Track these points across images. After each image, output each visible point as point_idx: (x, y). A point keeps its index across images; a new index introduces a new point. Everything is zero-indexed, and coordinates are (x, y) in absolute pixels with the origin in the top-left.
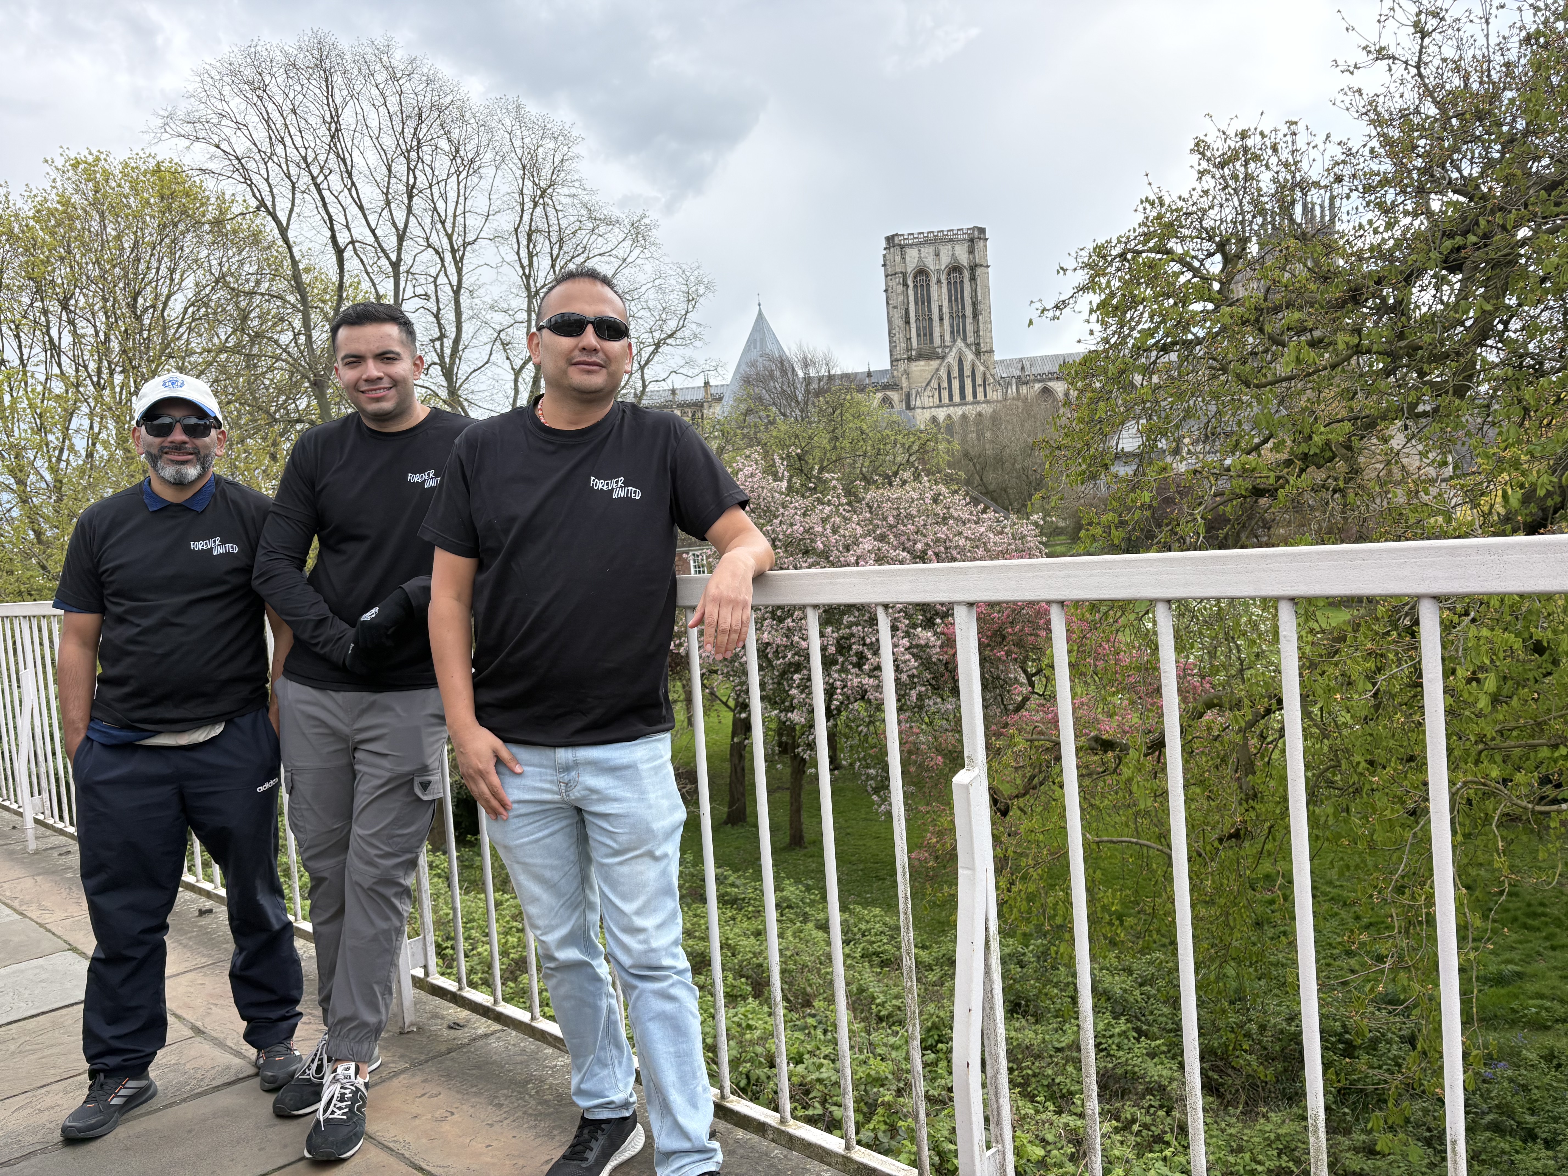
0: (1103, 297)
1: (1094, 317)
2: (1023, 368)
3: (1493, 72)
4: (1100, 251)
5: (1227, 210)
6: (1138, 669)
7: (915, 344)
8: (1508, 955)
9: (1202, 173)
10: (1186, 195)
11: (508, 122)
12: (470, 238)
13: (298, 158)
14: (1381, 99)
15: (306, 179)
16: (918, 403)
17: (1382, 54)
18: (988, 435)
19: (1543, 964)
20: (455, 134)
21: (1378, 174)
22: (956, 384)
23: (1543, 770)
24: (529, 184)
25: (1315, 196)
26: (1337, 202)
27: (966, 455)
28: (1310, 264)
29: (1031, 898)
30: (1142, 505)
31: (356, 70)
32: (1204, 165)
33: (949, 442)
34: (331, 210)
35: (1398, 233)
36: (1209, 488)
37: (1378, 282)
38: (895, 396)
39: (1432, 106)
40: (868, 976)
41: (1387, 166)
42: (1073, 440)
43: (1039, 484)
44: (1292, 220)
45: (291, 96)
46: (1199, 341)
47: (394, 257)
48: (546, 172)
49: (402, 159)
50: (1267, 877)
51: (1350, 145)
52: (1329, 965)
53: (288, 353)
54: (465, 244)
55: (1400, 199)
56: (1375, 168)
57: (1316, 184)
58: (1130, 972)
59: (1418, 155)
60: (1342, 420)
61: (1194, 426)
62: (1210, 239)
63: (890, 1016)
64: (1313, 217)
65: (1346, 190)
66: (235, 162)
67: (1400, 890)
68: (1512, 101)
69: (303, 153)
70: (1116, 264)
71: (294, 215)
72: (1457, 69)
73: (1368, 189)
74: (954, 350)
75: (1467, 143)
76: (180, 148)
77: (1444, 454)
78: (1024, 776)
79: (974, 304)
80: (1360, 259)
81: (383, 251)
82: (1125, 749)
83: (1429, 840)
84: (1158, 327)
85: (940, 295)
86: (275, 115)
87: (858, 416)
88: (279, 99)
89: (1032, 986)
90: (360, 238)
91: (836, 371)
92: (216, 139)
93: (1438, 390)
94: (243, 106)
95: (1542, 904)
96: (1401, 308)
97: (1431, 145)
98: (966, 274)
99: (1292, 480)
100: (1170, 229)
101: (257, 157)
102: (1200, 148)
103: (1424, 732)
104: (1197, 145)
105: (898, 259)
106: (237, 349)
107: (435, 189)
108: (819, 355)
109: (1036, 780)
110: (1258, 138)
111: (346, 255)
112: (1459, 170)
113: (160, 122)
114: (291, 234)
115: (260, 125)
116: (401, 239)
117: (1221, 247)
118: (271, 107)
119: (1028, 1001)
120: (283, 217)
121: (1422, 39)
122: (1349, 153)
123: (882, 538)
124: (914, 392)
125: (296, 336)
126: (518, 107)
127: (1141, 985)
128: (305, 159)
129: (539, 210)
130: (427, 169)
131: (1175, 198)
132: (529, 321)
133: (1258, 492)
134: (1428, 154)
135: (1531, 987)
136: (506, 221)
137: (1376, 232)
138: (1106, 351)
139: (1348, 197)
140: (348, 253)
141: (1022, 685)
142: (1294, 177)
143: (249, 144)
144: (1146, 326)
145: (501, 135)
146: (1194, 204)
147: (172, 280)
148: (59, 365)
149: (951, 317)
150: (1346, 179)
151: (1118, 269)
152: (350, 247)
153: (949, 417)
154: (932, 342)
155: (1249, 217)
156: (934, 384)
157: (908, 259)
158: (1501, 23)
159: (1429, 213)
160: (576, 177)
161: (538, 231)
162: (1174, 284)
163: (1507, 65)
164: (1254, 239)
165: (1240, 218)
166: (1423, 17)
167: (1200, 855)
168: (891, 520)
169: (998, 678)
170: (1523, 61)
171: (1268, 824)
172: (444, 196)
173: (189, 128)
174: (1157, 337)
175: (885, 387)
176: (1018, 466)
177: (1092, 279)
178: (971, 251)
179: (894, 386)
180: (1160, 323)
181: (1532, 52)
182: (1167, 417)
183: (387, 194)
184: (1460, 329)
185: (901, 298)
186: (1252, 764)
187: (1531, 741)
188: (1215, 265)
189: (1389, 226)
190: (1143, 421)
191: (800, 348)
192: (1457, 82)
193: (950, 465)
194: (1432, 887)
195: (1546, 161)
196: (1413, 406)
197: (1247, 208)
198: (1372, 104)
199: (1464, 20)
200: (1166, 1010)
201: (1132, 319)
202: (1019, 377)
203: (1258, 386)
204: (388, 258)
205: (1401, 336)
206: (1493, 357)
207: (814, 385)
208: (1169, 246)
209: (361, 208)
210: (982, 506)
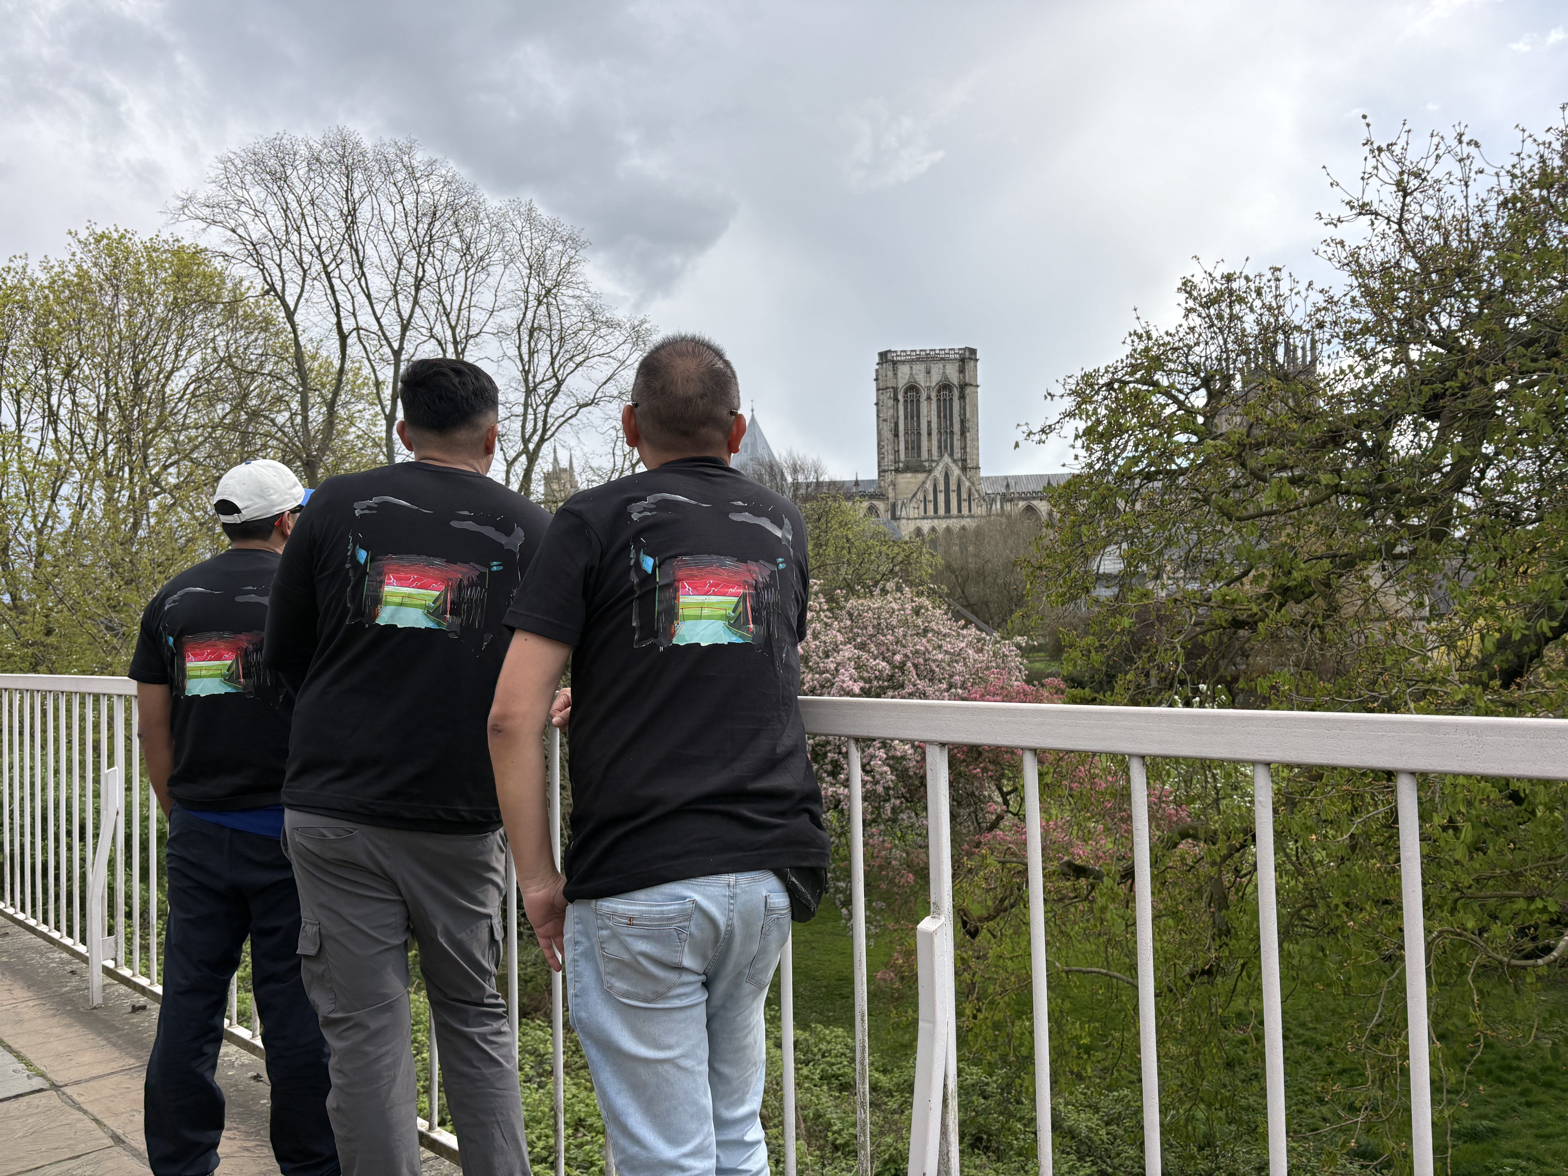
0: (1089, 423)
1: (1079, 443)
2: (1008, 486)
3: (1472, 232)
4: (1088, 379)
5: (1213, 348)
6: (1114, 795)
7: (902, 457)
8: (1482, 1110)
9: (1189, 311)
10: (1173, 331)
11: (519, 223)
12: (473, 331)
13: (311, 247)
14: (1363, 251)
15: (317, 267)
16: (904, 514)
17: (1364, 209)
18: (971, 548)
19: (1518, 1121)
20: (468, 232)
21: (1359, 322)
22: (941, 497)
23: (1519, 921)
24: (534, 283)
25: (1297, 339)
26: (1319, 345)
27: (948, 567)
28: (1291, 403)
29: (997, 1026)
30: (1123, 630)
31: (376, 168)
32: (1191, 304)
33: (933, 556)
34: (339, 297)
35: (1377, 380)
36: (1188, 618)
37: (1357, 426)
38: (881, 505)
39: (1413, 260)
40: (825, 1099)
41: (1367, 315)
42: (1054, 561)
43: (1020, 601)
44: (1274, 361)
45: (311, 188)
46: (1182, 472)
47: (396, 346)
48: (552, 272)
49: (414, 253)
50: (1239, 1015)
51: (1331, 293)
52: (1300, 1112)
53: (284, 433)
54: (468, 337)
55: (1379, 348)
56: (1356, 316)
57: (1298, 328)
58: (1097, 1110)
59: (1398, 307)
60: (1321, 558)
61: (1176, 553)
62: (1196, 374)
63: (846, 1144)
64: (1295, 358)
65: (1327, 336)
66: (250, 247)
67: (1375, 1039)
68: (1490, 260)
69: (317, 241)
70: (1103, 393)
71: (302, 300)
72: (1438, 228)
73: (1349, 336)
74: (941, 465)
75: (1447, 297)
76: (196, 229)
77: (1420, 595)
78: (995, 897)
79: (963, 422)
80: (1341, 402)
81: (386, 339)
82: (1099, 876)
83: (1404, 989)
84: (1143, 456)
85: (929, 411)
86: (294, 205)
87: (843, 524)
88: (299, 189)
89: (995, 1121)
90: (364, 326)
91: (824, 478)
92: (233, 223)
93: (1416, 533)
94: (263, 195)
95: (1517, 1058)
96: (1379, 451)
97: (1411, 298)
98: (956, 393)
99: (1271, 614)
100: (1157, 363)
101: (272, 244)
102: (1187, 287)
103: (1400, 877)
104: (1185, 284)
105: (890, 374)
106: (233, 427)
107: (443, 284)
108: (809, 462)
109: (1006, 903)
110: (1243, 282)
111: (349, 341)
112: (1438, 323)
113: (179, 204)
114: (297, 318)
115: (278, 214)
116: (405, 328)
117: (1206, 383)
118: (290, 197)
119: (989, 1135)
120: (291, 301)
121: (1404, 197)
122: (1330, 301)
123: (862, 647)
124: (900, 503)
125: (293, 415)
126: (530, 210)
127: (1107, 1124)
128: (318, 248)
129: (543, 308)
130: (437, 263)
131: (1163, 334)
132: (525, 415)
133: (1237, 624)
134: (1408, 306)
135: (1505, 1145)
136: (509, 318)
137: (1356, 377)
138: (1090, 476)
139: (1329, 342)
140: (352, 340)
141: (996, 803)
142: (1277, 320)
143: (265, 230)
144: (1130, 455)
145: (512, 236)
146: (1181, 340)
147: (177, 356)
148: (55, 431)
149: (940, 432)
150: (1328, 325)
151: (1105, 398)
152: (354, 334)
153: (933, 529)
154: (919, 455)
155: (1233, 355)
156: (920, 495)
157: (900, 374)
158: (1480, 187)
159: (1409, 363)
160: (581, 279)
161: (540, 328)
162: (1160, 416)
163: (1486, 225)
164: (1238, 377)
165: (1225, 356)
166: (1405, 177)
167: (1171, 991)
168: (871, 630)
169: (973, 794)
170: (1501, 223)
171: (1241, 961)
172: (451, 290)
173: (206, 212)
174: (1141, 466)
175: (872, 496)
176: (1000, 581)
177: (1079, 406)
178: (962, 371)
179: (880, 496)
180: (1144, 452)
181: (1510, 215)
182: (1148, 544)
183: (395, 286)
184: (1436, 476)
185: (891, 412)
186: (1226, 898)
187: (1506, 892)
188: (1199, 399)
189: (1369, 372)
190: (1125, 546)
191: (790, 454)
192: (1437, 239)
193: (933, 578)
194: (1407, 1039)
195: (1523, 319)
196: (1391, 546)
197: (1230, 346)
198: (1354, 255)
199: (1444, 182)
200: (1132, 1152)
201: (1117, 446)
202: (1004, 494)
203: (1240, 519)
204: (390, 346)
205: (1380, 479)
206: (1469, 502)
207: (802, 491)
208: (1155, 378)
209: (368, 296)
210: (962, 622)
